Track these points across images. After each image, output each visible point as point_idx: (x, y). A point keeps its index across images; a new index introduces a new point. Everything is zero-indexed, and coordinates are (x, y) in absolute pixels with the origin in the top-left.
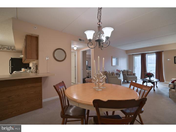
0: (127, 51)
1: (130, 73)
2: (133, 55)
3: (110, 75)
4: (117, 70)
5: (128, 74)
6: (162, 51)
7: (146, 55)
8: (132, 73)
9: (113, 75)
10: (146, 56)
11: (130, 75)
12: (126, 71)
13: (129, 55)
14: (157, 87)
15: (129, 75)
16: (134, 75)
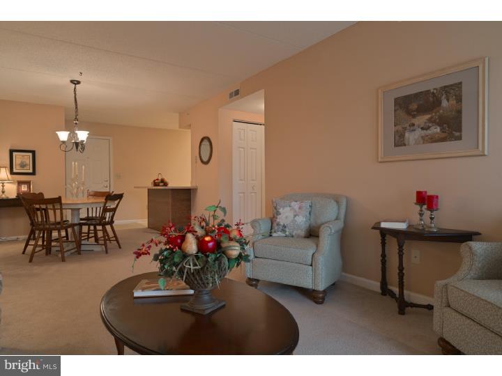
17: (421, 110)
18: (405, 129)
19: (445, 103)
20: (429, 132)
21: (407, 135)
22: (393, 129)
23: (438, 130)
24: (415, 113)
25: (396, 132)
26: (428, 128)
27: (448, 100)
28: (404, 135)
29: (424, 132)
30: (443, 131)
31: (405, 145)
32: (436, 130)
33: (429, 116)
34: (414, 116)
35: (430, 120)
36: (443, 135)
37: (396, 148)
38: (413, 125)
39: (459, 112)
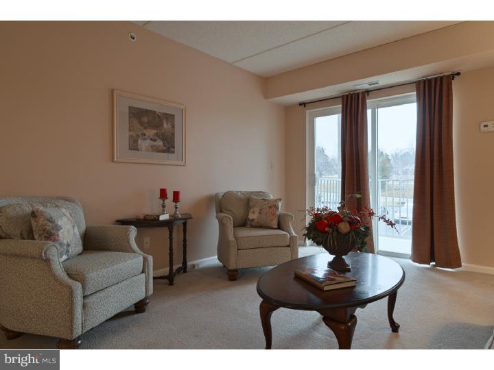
0: (267, 83)
1: (257, 211)
2: (303, 104)
4: (163, 194)
5: (251, 216)
6: (453, 76)
7: (369, 102)
8: (273, 213)
9: (32, 236)
11: (260, 227)
13: (287, 109)
14: (395, 328)
15: (252, 227)
16: (279, 228)
17: (150, 125)
18: (138, 136)
19: (165, 125)
20: (155, 143)
21: (140, 141)
22: (127, 134)
23: (161, 143)
24: (146, 125)
25: (131, 137)
26: (155, 140)
27: (167, 124)
28: (137, 141)
29: (152, 143)
30: (164, 145)
31: (138, 150)
32: (160, 143)
33: (156, 131)
34: (145, 128)
35: (156, 134)
36: (165, 148)
37: (130, 151)
38: (145, 135)
39: (173, 134)
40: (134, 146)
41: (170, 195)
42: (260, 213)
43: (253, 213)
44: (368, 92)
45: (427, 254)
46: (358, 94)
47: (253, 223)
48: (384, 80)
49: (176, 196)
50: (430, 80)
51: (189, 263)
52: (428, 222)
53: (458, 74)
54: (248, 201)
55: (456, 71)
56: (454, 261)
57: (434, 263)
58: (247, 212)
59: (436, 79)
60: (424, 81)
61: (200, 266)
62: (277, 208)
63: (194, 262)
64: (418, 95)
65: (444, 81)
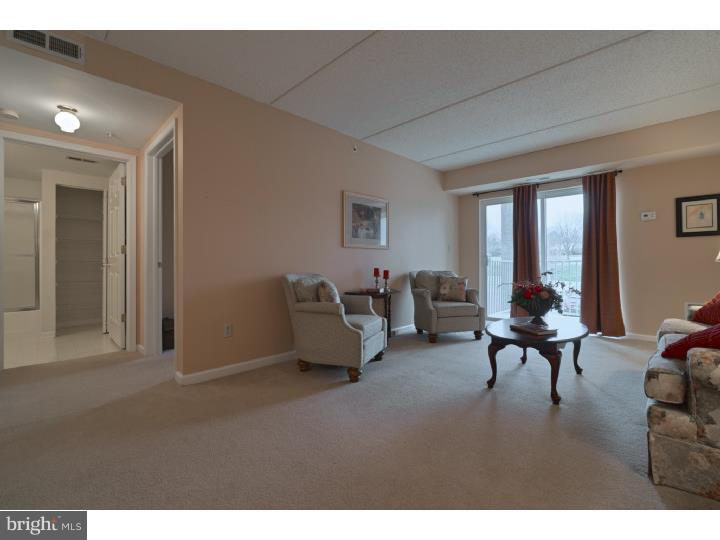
0: (446, 177)
1: (448, 287)
2: (477, 194)
3: (304, 300)
4: (376, 272)
5: (442, 291)
6: (616, 173)
7: (539, 193)
8: (461, 289)
9: (318, 300)
10: (539, 201)
11: (451, 300)
12: (430, 277)
13: (461, 199)
14: (579, 371)
15: (444, 300)
16: (467, 301)
17: (366, 217)
18: (358, 226)
20: (369, 232)
22: (352, 225)
24: (363, 218)
25: (354, 227)
26: (369, 229)
27: (376, 215)
29: (367, 231)
30: (373, 233)
31: (358, 237)
33: (369, 222)
34: (363, 220)
35: (369, 224)
37: (353, 238)
38: (362, 225)
40: (355, 235)
41: (382, 274)
42: (451, 288)
43: (445, 288)
44: (538, 185)
45: (594, 324)
46: (529, 187)
47: (445, 297)
48: (553, 176)
49: (386, 273)
50: (595, 176)
51: (392, 330)
52: (595, 298)
53: (621, 171)
54: (438, 279)
55: (619, 169)
56: (618, 330)
57: (600, 333)
58: (439, 288)
59: (601, 175)
60: (590, 177)
61: (400, 333)
62: (464, 284)
63: (396, 329)
64: (585, 188)
65: (608, 177)
